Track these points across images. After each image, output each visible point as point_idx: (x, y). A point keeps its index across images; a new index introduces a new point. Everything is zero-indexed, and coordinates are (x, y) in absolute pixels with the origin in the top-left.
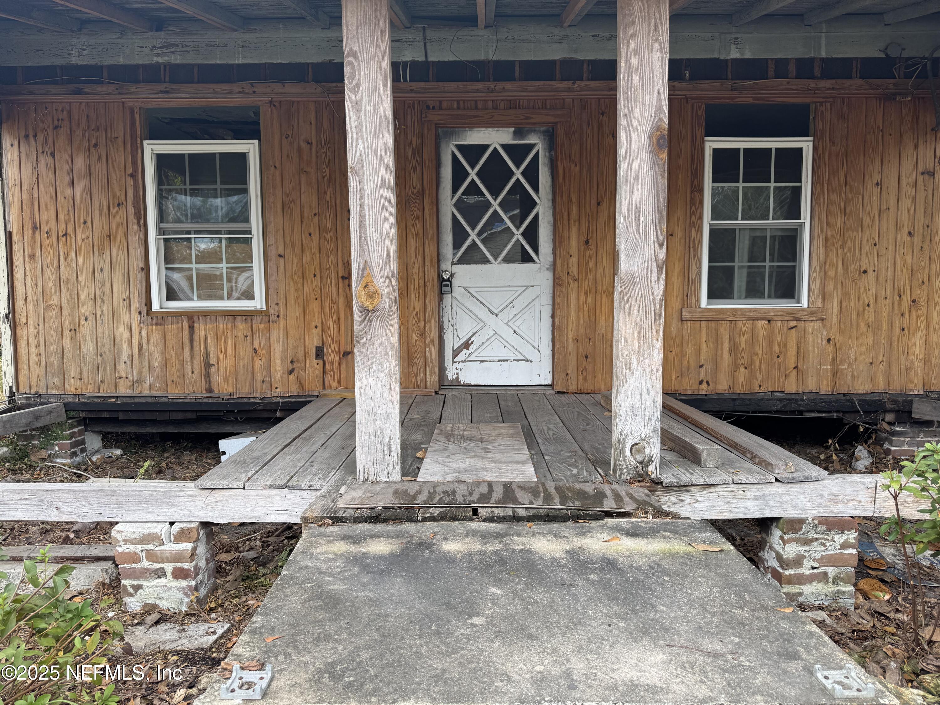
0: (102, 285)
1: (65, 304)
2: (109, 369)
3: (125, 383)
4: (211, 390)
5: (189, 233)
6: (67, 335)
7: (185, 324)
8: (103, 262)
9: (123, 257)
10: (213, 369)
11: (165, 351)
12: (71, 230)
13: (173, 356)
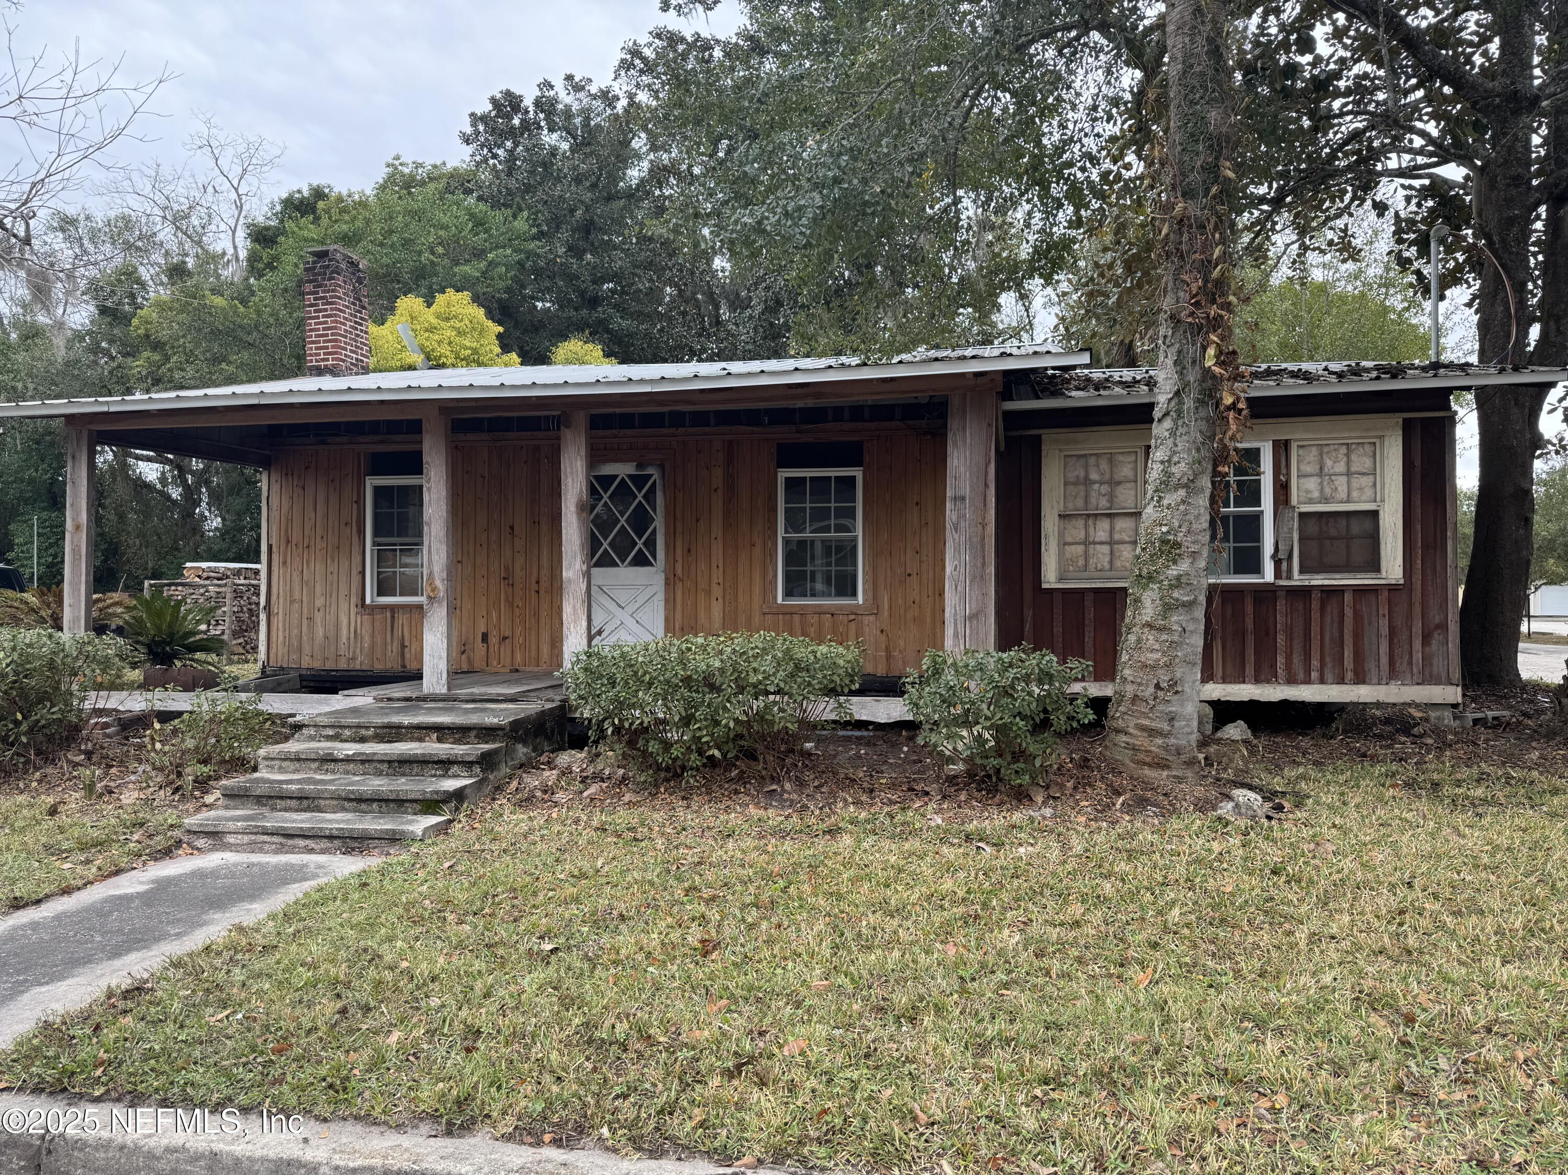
0: (331, 584)
1: (305, 600)
2: (333, 648)
3: (343, 660)
4: (404, 666)
5: (395, 545)
6: (305, 622)
7: (389, 614)
8: (333, 568)
9: (347, 563)
10: (407, 650)
11: (373, 636)
12: (312, 543)
13: (379, 640)
